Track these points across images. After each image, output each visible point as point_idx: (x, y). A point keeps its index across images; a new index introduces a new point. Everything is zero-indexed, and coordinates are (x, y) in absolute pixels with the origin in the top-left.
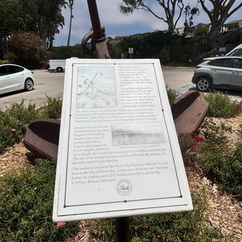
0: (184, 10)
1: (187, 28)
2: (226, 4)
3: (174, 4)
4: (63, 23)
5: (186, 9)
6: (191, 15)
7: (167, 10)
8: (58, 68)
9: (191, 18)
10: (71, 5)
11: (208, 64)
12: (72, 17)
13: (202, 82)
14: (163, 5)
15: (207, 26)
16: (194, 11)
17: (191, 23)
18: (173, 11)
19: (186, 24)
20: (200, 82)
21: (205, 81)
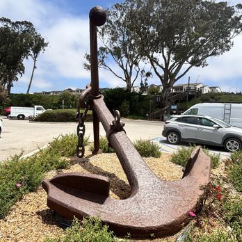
0: (140, 73)
1: (143, 88)
2: (173, 71)
3: (131, 67)
4: (23, 72)
5: (142, 72)
6: (146, 77)
7: (125, 71)
8: (19, 115)
9: (146, 80)
10: (35, 58)
11: (176, 120)
12: (35, 67)
13: (172, 135)
14: (122, 67)
15: (159, 87)
16: (148, 74)
17: (146, 84)
18: (131, 73)
19: (141, 84)
20: (170, 135)
21: (174, 135)
